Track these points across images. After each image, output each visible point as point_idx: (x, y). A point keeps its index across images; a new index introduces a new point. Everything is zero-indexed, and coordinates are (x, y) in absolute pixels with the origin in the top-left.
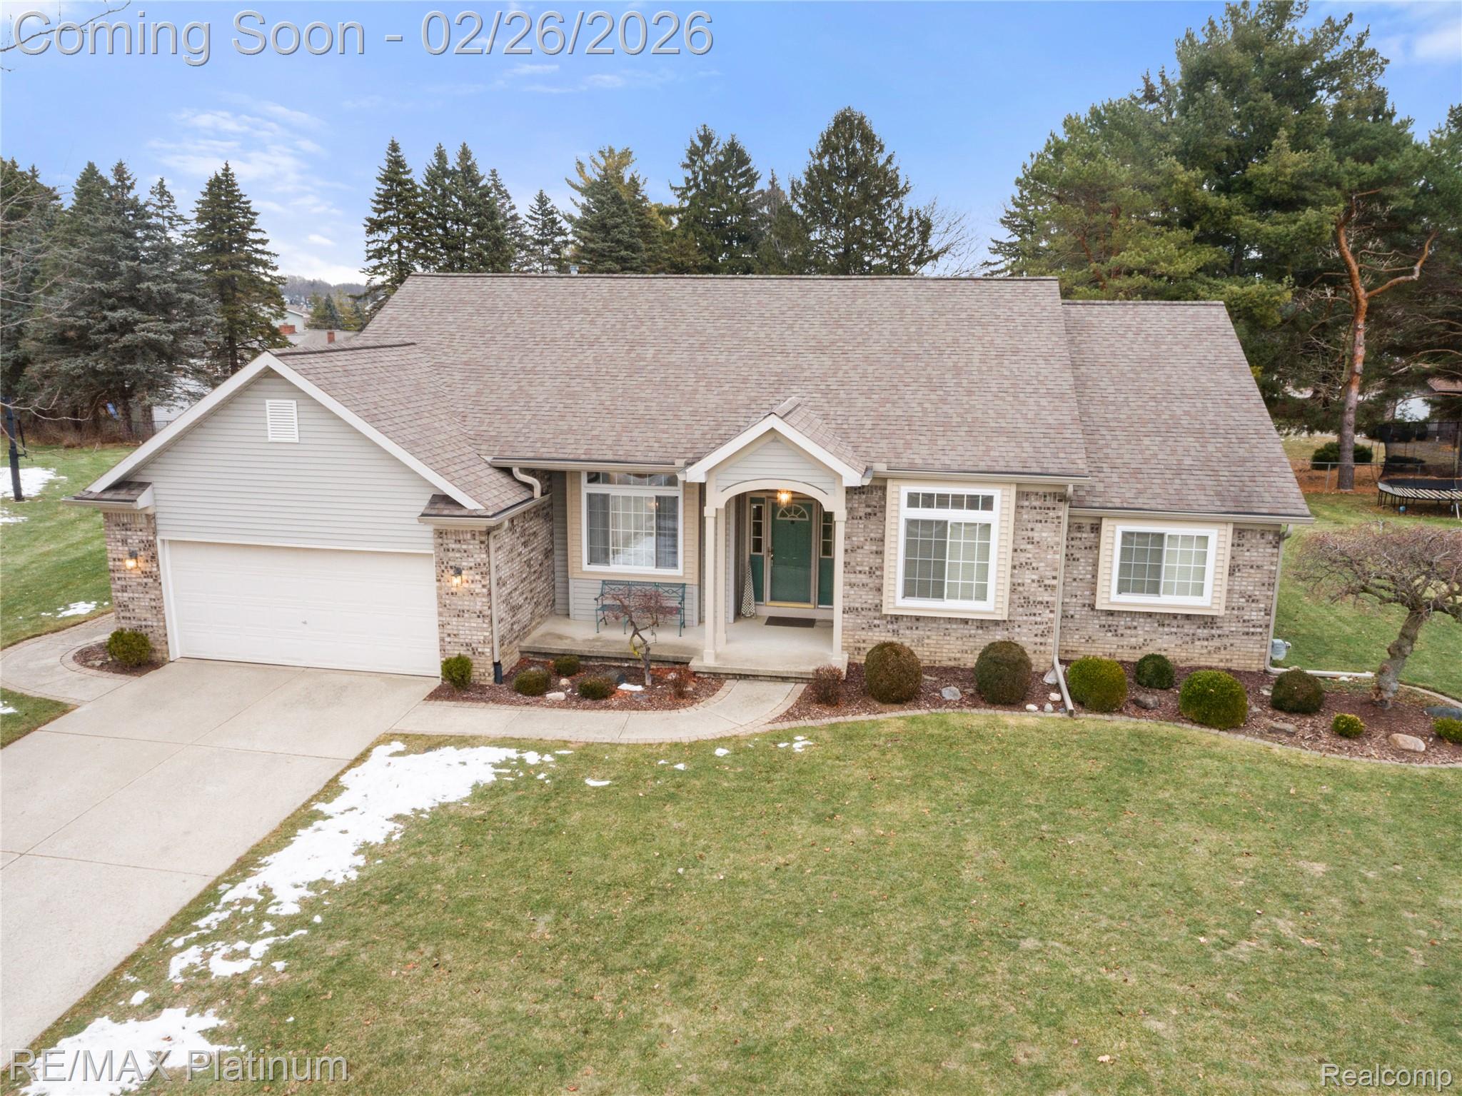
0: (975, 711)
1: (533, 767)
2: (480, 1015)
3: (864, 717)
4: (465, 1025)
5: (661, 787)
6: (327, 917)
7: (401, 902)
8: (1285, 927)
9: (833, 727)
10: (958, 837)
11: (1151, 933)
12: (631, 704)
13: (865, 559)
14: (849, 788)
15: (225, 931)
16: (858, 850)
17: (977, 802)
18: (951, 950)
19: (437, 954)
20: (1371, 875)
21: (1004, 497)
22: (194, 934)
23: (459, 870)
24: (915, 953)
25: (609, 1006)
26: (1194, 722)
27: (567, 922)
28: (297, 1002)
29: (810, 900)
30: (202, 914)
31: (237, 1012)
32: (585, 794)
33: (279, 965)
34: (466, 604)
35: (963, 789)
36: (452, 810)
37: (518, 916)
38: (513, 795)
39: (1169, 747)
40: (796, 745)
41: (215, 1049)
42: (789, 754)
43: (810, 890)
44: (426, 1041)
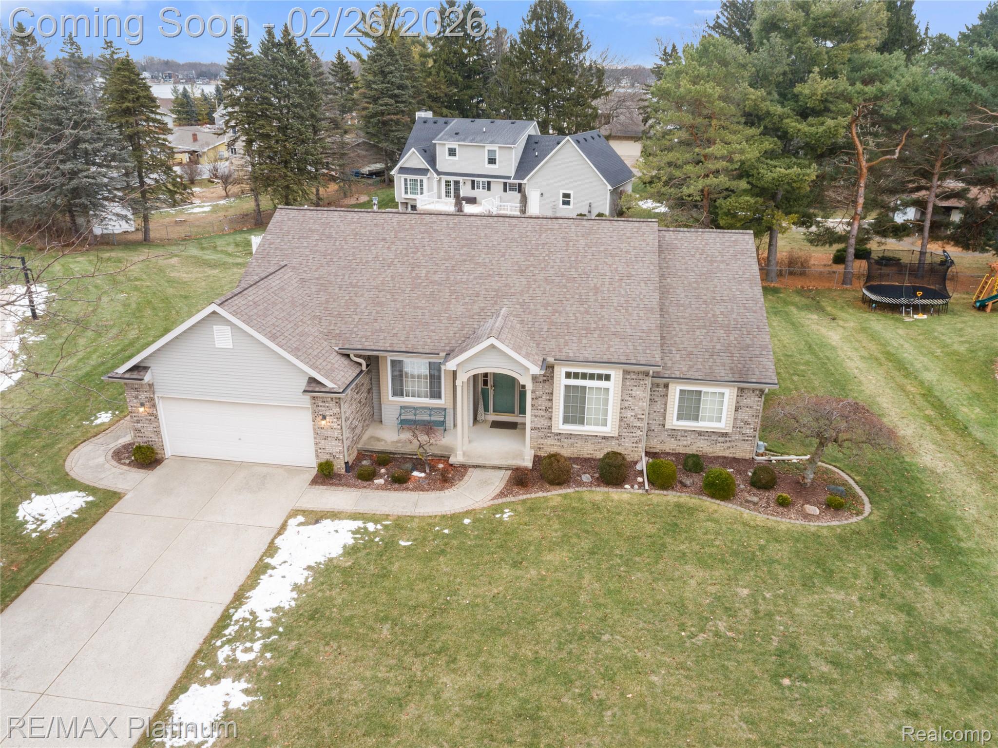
0: (598, 489)
1: (373, 533)
2: (362, 679)
3: (541, 494)
4: (356, 685)
5: (437, 546)
6: (285, 628)
7: (319, 619)
8: (722, 626)
9: (524, 501)
10: (580, 577)
11: (661, 631)
12: (419, 488)
13: (543, 403)
14: (530, 543)
15: (239, 637)
16: (532, 584)
17: (592, 553)
18: (571, 642)
19: (339, 647)
20: (768, 596)
21: (616, 375)
22: (225, 639)
23: (343, 600)
24: (554, 644)
25: (419, 673)
26: (709, 496)
27: (397, 628)
28: (280, 674)
29: (508, 615)
30: (226, 627)
31: (254, 679)
32: (399, 551)
33: (268, 655)
34: (329, 433)
35: (586, 544)
36: (335, 562)
37: (374, 626)
38: (364, 552)
39: (692, 514)
40: (505, 516)
41: (250, 699)
42: (501, 522)
43: (509, 609)
44: (340, 693)
